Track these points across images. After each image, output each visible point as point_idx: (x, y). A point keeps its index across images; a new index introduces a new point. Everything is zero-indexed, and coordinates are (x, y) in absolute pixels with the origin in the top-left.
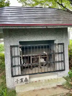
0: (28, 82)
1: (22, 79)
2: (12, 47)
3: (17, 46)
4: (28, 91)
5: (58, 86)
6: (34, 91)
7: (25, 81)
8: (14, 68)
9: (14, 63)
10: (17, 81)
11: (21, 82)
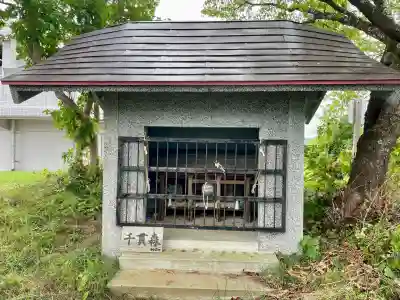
0: (158, 246)
1: (142, 236)
2: (125, 141)
3: (136, 140)
4: (152, 268)
5: (248, 273)
6: (168, 272)
7: (151, 242)
8: (125, 201)
9: (125, 186)
10: (130, 238)
11: (140, 243)
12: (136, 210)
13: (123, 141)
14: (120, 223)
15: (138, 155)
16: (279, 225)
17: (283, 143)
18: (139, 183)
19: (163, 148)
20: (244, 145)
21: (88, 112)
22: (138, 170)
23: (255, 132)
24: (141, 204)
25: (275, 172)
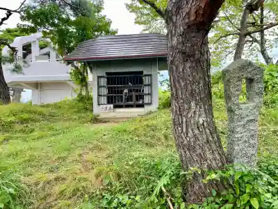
0: (111, 110)
1: (106, 107)
3: (103, 77)
7: (109, 109)
8: (100, 97)
9: (100, 92)
11: (106, 110)
12: (104, 100)
13: (99, 77)
14: (99, 105)
15: (103, 82)
16: (150, 102)
17: (150, 75)
18: (105, 91)
19: (112, 79)
20: (137, 79)
21: (84, 72)
22: (104, 87)
23: (142, 72)
24: (106, 98)
25: (148, 85)
